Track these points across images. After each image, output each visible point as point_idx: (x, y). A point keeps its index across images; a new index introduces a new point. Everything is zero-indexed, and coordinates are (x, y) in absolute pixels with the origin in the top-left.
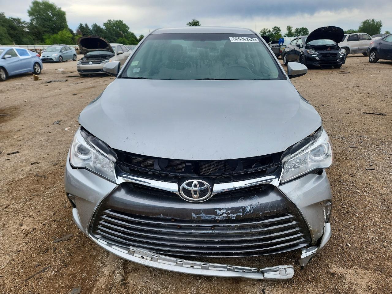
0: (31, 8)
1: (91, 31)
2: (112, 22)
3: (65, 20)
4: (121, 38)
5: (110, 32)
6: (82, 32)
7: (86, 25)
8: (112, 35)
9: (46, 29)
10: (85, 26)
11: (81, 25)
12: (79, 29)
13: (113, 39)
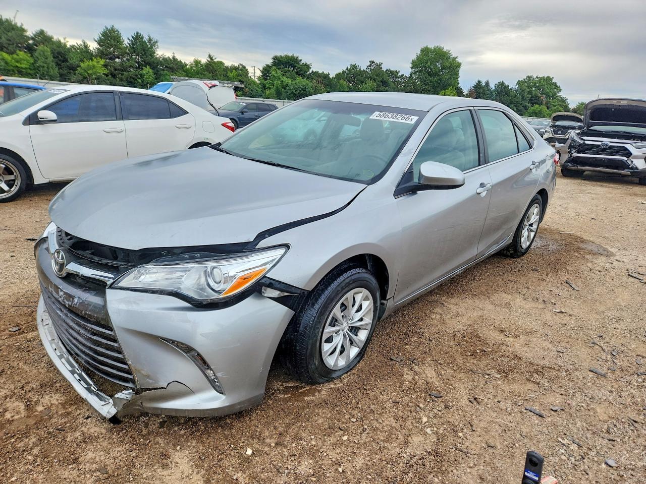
0: (418, 57)
1: (492, 92)
2: (533, 79)
3: (457, 74)
4: (537, 106)
5: (523, 96)
6: (476, 92)
7: (487, 83)
8: (523, 100)
9: (426, 87)
10: (484, 84)
11: (479, 82)
12: (473, 88)
13: (523, 106)
